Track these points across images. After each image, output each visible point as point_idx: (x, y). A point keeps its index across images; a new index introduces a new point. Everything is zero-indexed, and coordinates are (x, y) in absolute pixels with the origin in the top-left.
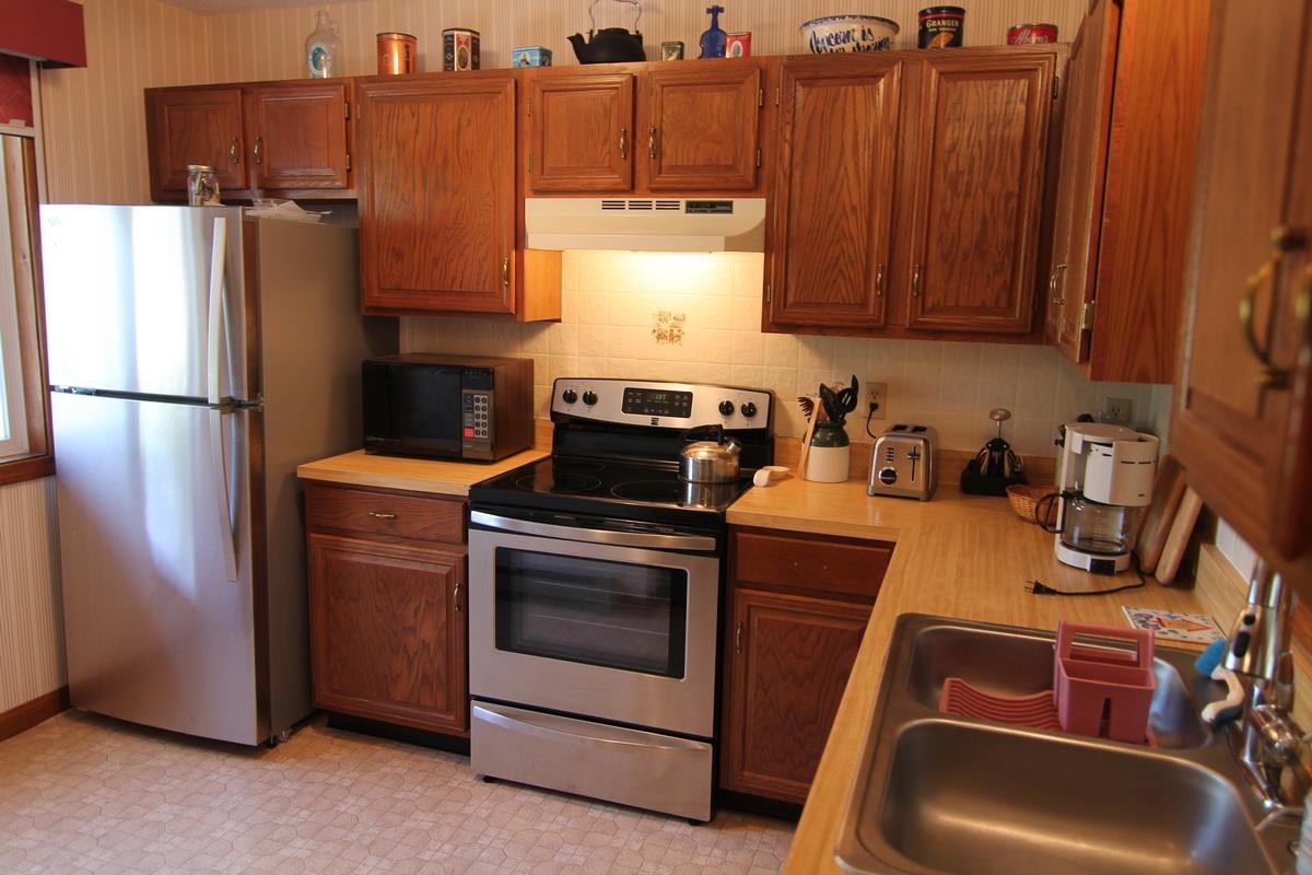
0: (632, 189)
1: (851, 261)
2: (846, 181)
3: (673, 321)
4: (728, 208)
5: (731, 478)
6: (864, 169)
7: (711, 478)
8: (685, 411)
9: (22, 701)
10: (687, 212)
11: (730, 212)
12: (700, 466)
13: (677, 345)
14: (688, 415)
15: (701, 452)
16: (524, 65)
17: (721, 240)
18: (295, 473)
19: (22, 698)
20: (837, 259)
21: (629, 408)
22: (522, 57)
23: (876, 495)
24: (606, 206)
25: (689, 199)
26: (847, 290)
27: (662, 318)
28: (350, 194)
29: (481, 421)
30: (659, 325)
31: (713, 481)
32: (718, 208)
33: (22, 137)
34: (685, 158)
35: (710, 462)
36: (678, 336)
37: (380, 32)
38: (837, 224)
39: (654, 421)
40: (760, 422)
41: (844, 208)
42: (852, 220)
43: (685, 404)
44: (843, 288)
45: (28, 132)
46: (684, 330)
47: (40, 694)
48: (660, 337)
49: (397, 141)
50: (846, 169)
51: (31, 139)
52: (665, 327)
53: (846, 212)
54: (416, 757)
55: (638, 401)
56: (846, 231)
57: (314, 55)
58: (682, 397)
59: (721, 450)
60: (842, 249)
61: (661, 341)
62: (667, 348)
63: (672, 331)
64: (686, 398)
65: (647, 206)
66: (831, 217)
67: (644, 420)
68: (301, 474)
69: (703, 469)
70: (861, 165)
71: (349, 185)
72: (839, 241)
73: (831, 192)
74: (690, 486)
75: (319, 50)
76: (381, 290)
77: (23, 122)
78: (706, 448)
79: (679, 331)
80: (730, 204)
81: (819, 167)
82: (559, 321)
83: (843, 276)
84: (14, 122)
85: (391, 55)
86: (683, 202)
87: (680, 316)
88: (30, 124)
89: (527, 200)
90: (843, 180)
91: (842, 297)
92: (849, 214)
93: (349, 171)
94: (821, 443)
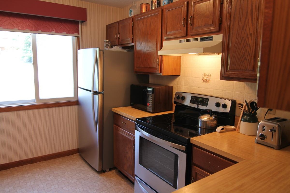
0: (186, 35)
1: (249, 54)
2: (248, 24)
3: (207, 76)
4: (211, 39)
5: (213, 127)
6: (255, 19)
7: (206, 127)
8: (206, 105)
9: (71, 149)
10: (200, 41)
11: (212, 40)
12: (203, 123)
13: (208, 84)
14: (207, 106)
15: (205, 118)
16: (164, 5)
17: (202, 49)
18: (111, 110)
19: (71, 148)
20: (244, 53)
21: (192, 102)
22: (164, 3)
23: (257, 143)
24: (181, 42)
25: (200, 37)
26: (248, 65)
27: (205, 75)
28: (133, 44)
29: (151, 101)
30: (204, 77)
31: (207, 128)
32: (209, 39)
33: (78, 37)
34: (199, 24)
35: (206, 122)
36: (209, 81)
37: (141, 3)
38: (245, 41)
39: (198, 107)
40: (228, 110)
41: (247, 34)
42: (250, 39)
43: (206, 102)
44: (246, 65)
45: (78, 36)
46: (210, 79)
47: (75, 148)
48: (204, 81)
49: (140, 30)
50: (248, 20)
51: (79, 37)
52: (205, 78)
53: (248, 36)
54: (129, 185)
55: (195, 100)
56: (248, 42)
57: (130, 12)
58: (206, 100)
59: (211, 118)
60: (246, 49)
61: (204, 82)
62: (205, 85)
63: (207, 79)
64: (207, 100)
65: (190, 41)
66: (243, 38)
67: (195, 106)
68: (113, 110)
69: (204, 124)
70: (254, 17)
71: (133, 42)
72: (245, 47)
73: (243, 29)
74: (200, 128)
75: (131, 11)
76: (137, 67)
77: (77, 34)
78: (207, 117)
79: (209, 79)
80: (212, 37)
81: (239, 21)
82: (180, 76)
83: (246, 60)
84: (75, 34)
85: (143, 9)
86: (199, 38)
87: (209, 75)
88: (79, 34)
89: (164, 42)
90: (247, 24)
91: (246, 68)
92: (249, 36)
93: (133, 39)
94: (245, 121)
